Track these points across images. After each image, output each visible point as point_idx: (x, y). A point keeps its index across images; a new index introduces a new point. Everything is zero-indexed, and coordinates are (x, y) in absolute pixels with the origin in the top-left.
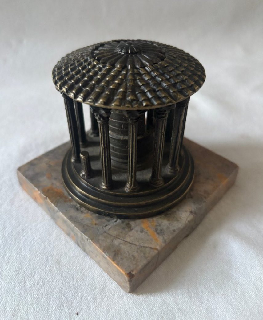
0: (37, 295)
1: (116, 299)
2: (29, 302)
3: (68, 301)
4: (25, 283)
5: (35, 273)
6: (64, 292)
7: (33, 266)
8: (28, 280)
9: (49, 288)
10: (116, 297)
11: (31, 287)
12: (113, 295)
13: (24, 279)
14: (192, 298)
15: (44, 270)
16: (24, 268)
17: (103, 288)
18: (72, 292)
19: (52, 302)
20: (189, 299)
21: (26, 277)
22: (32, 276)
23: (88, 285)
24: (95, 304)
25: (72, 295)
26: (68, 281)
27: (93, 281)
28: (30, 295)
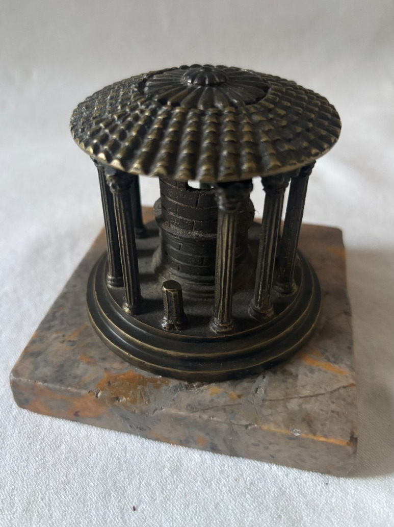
0: (65, 478)
1: (199, 485)
2: (53, 489)
3: (117, 487)
4: (44, 457)
5: (61, 442)
6: (111, 473)
7: (58, 431)
8: (50, 452)
9: (85, 466)
10: (200, 482)
11: (54, 465)
12: (194, 479)
13: (44, 451)
14: (329, 485)
15: (76, 437)
16: (43, 433)
17: (177, 467)
18: (123, 473)
19: (92, 489)
20: (323, 488)
21: (46, 448)
22: (56, 446)
23: (151, 462)
24: (163, 494)
25: (124, 478)
26: (116, 455)
27: (159, 455)
28: (54, 478)
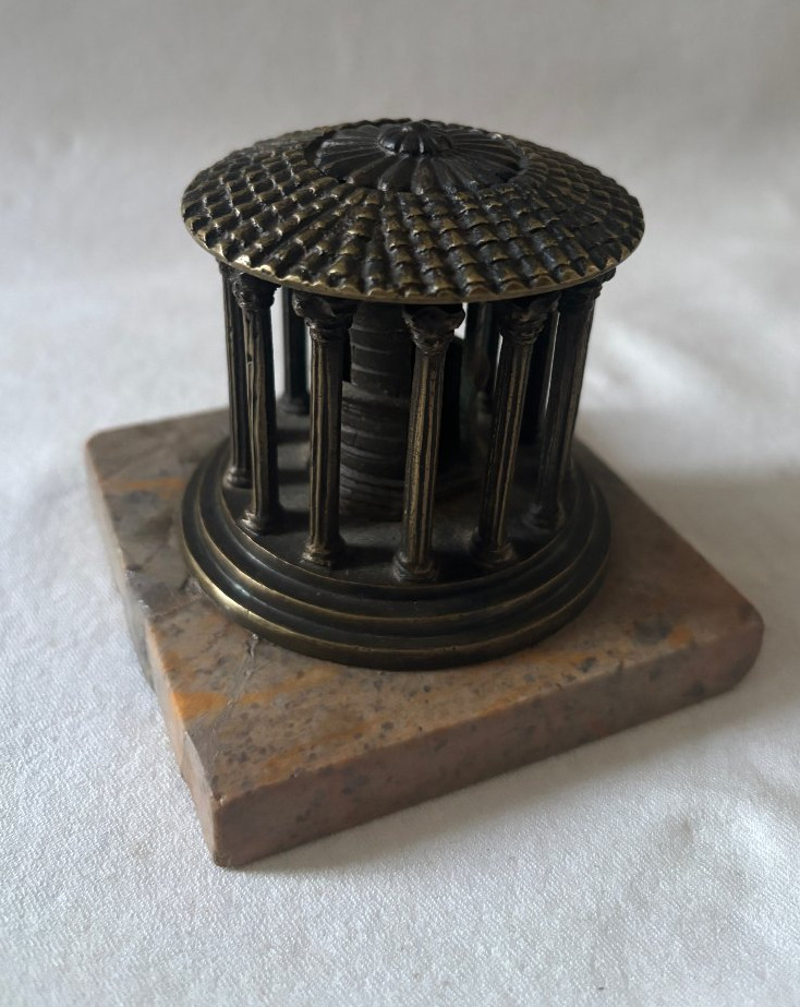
0: (60, 961)
1: (338, 986)
2: (35, 981)
3: (168, 984)
4: (21, 917)
5: (60, 886)
6: (157, 955)
7: (55, 864)
8: (35, 907)
9: (105, 937)
10: (340, 979)
11: (41, 933)
12: (328, 974)
13: (22, 903)
14: (604, 991)
15: (92, 878)
16: (23, 868)
17: (295, 948)
18: (184, 956)
19: (115, 985)
20: (593, 996)
21: (27, 898)
22: (47, 895)
23: (244, 935)
24: (262, 1001)
25: (185, 967)
26: (172, 918)
27: (261, 921)
28: (38, 960)
